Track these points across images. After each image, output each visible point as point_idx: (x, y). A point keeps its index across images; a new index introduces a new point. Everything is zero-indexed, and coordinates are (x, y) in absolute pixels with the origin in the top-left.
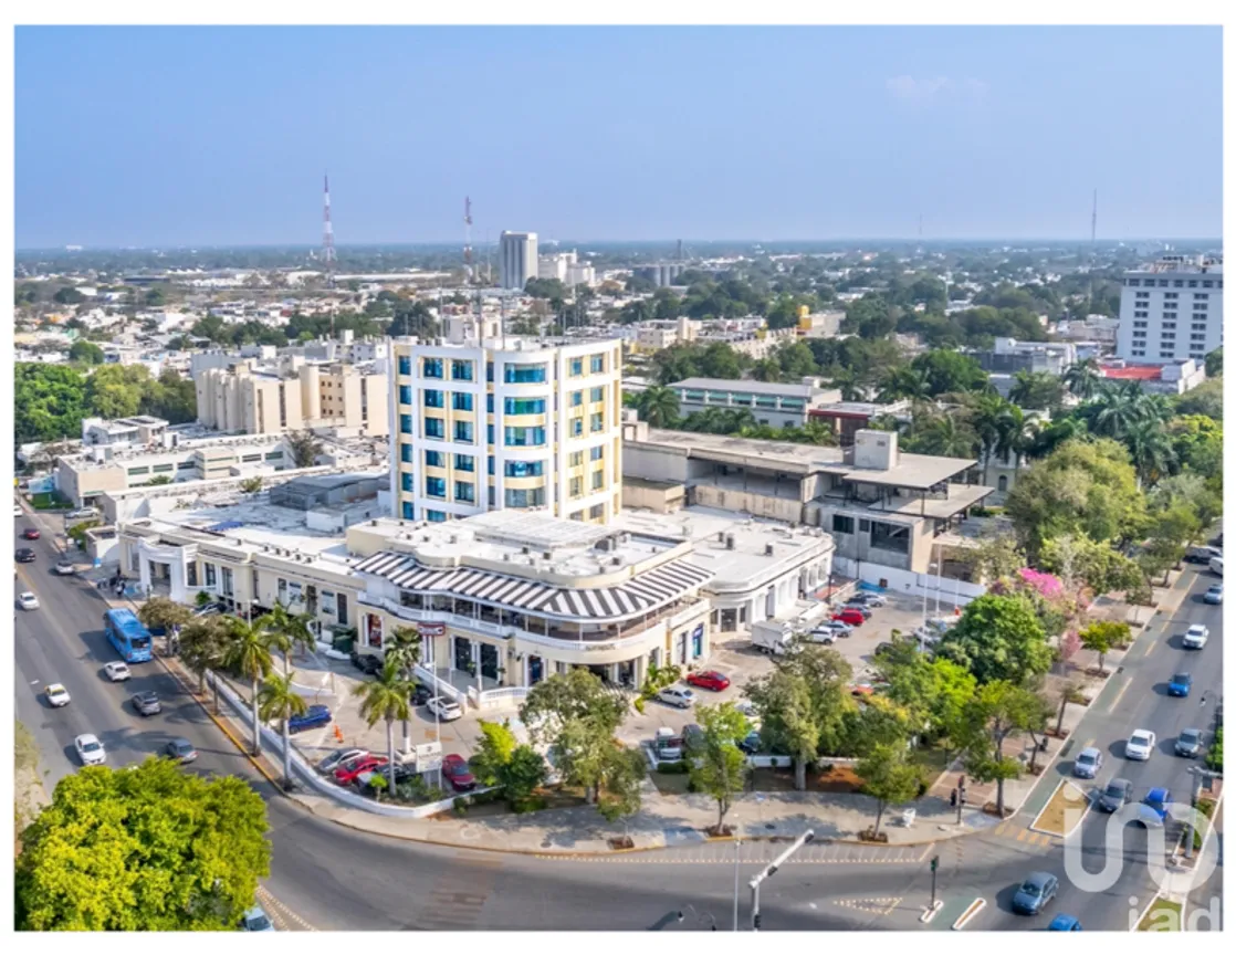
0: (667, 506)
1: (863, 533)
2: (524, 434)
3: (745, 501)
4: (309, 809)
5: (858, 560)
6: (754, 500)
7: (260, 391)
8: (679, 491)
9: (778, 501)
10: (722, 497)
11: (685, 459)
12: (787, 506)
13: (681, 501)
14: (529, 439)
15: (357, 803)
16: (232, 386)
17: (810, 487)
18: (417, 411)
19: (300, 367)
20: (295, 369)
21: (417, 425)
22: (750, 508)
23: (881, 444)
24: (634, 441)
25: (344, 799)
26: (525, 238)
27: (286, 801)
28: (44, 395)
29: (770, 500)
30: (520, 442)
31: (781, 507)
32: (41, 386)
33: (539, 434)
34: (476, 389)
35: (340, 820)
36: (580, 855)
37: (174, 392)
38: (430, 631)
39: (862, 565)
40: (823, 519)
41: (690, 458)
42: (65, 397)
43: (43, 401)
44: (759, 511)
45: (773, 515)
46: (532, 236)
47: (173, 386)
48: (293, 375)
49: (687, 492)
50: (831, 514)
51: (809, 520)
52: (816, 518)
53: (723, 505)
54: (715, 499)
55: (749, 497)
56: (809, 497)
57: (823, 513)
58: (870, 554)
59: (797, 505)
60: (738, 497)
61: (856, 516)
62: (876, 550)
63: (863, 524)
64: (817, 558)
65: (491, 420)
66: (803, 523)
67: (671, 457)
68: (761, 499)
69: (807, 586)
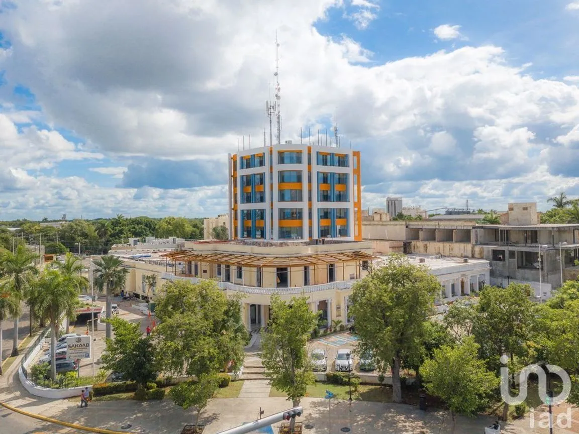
0: (391, 250)
1: (511, 260)
3: (439, 248)
5: (508, 277)
6: (444, 246)
8: (399, 243)
10: (426, 246)
11: (404, 227)
12: (464, 247)
13: (402, 249)
17: (478, 236)
22: (441, 251)
24: (381, 221)
31: (459, 248)
39: (511, 281)
40: (486, 253)
41: (408, 227)
44: (447, 253)
45: (456, 255)
49: (404, 244)
50: (490, 249)
51: (477, 255)
52: (481, 253)
53: (426, 252)
54: (422, 249)
55: (441, 245)
56: (476, 242)
57: (485, 249)
58: (517, 274)
59: (469, 247)
60: (433, 246)
61: (507, 249)
62: (521, 271)
63: (512, 254)
64: (477, 272)
65: (272, 188)
66: (473, 257)
67: (398, 227)
68: (447, 245)
69: (468, 289)
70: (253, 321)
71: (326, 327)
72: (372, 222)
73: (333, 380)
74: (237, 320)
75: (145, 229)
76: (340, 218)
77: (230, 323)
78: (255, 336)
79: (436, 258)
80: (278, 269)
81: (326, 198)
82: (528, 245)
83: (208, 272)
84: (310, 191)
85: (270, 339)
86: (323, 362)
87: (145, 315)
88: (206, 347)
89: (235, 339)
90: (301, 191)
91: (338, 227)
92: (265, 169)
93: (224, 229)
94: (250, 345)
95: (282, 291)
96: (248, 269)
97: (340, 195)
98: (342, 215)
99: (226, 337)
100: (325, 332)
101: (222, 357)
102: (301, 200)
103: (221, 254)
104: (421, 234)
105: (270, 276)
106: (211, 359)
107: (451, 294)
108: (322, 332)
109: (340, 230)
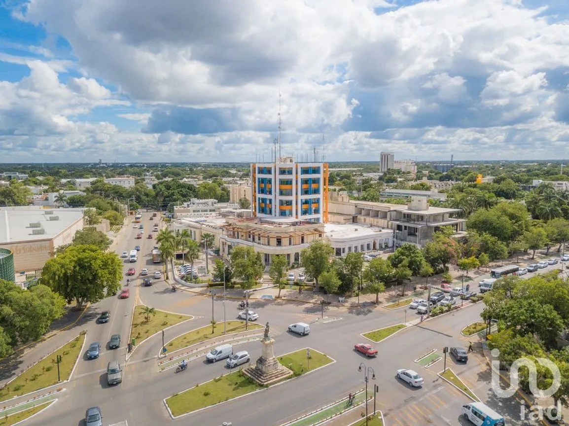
0: (344, 222)
1: (405, 231)
5: (402, 240)
6: (374, 220)
8: (349, 217)
9: (380, 220)
10: (365, 220)
11: (355, 207)
12: (383, 222)
13: (351, 220)
16: (238, 189)
17: (391, 216)
21: (258, 190)
22: (372, 223)
24: (342, 202)
40: (394, 226)
44: (375, 224)
45: (379, 225)
49: (353, 218)
50: (396, 224)
51: (389, 227)
52: (392, 226)
53: (365, 223)
54: (363, 220)
55: (372, 219)
56: (390, 219)
57: (394, 224)
58: (407, 238)
59: (386, 221)
60: (369, 220)
61: (404, 224)
62: (409, 237)
63: (406, 227)
64: (384, 237)
65: (276, 187)
66: (388, 228)
68: (376, 220)
69: (377, 247)
70: (266, 260)
71: (298, 264)
72: (337, 202)
73: (296, 284)
74: (260, 261)
75: (189, 192)
76: (315, 203)
77: (258, 263)
78: (266, 267)
79: (367, 227)
80: (277, 239)
81: (306, 192)
82: (415, 222)
83: (244, 236)
84: (297, 189)
85: (272, 268)
86: (293, 278)
87: (212, 255)
88: (250, 270)
89: (260, 268)
90: (291, 190)
91: (313, 209)
92: (272, 176)
93: (246, 200)
94: (264, 271)
95: (279, 248)
96: (263, 238)
97: (315, 190)
98: (316, 202)
99: (257, 267)
100: (298, 266)
101: (256, 274)
102: (291, 195)
103: (250, 228)
104: (363, 212)
105: (274, 241)
106: (252, 274)
107: (372, 247)
108: (296, 266)
109: (315, 210)
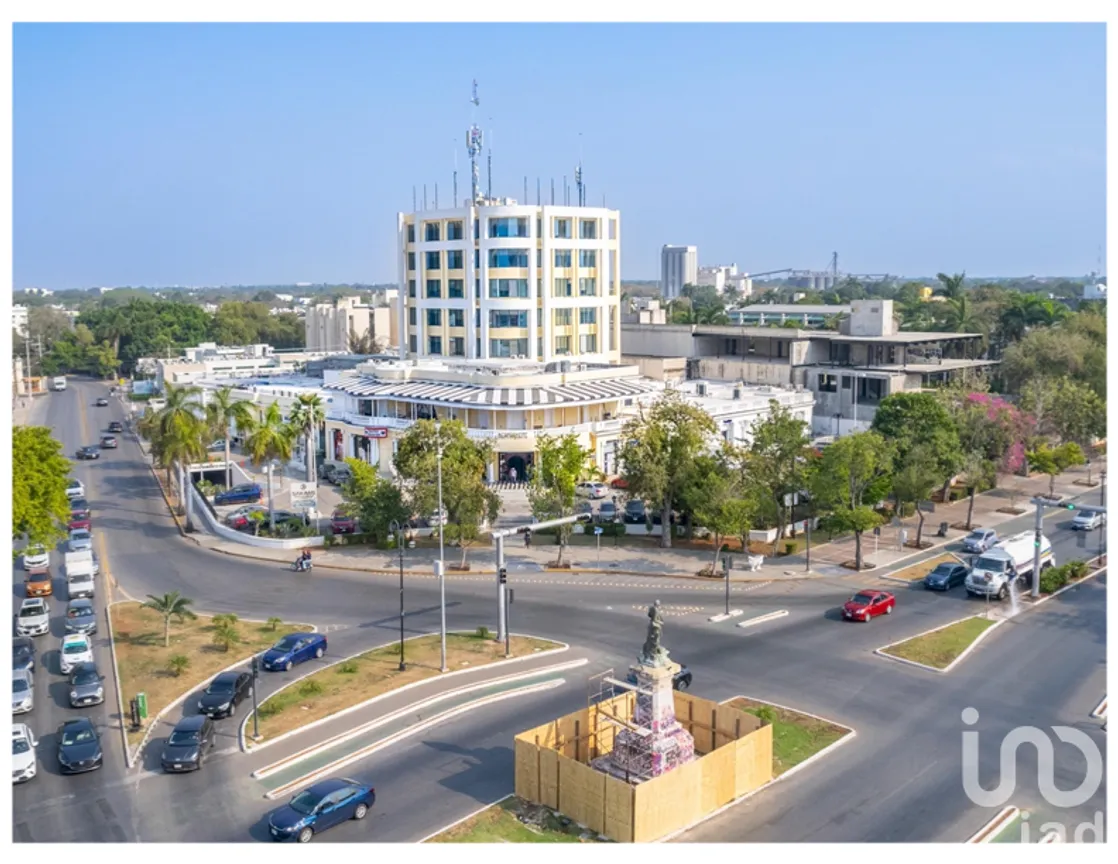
0: (666, 375)
1: (846, 390)
2: (508, 285)
3: (742, 370)
4: (198, 543)
5: (838, 416)
6: (749, 368)
7: (351, 317)
8: (682, 363)
9: (770, 366)
10: (722, 368)
11: (690, 335)
12: (779, 370)
13: (684, 373)
14: (513, 289)
15: (239, 539)
16: (331, 316)
17: (801, 352)
18: (421, 274)
19: (391, 299)
20: (388, 301)
21: (421, 288)
22: (746, 377)
23: (875, 310)
24: (651, 324)
25: (228, 535)
26: (685, 250)
27: (184, 539)
28: (171, 325)
29: (763, 366)
30: (505, 294)
31: (773, 373)
32: (169, 317)
33: (523, 287)
34: (466, 245)
35: (217, 548)
36: (414, 573)
37: (289, 329)
38: (374, 433)
39: (842, 421)
40: (810, 380)
41: (694, 335)
42: (189, 327)
43: (168, 330)
44: (754, 379)
45: (765, 381)
46: (692, 249)
47: (290, 324)
48: (384, 305)
49: (689, 364)
50: (817, 373)
51: (797, 383)
52: (804, 378)
53: (723, 376)
54: (716, 372)
55: (745, 365)
56: (799, 361)
57: (809, 373)
58: (852, 410)
59: (787, 368)
60: (732, 366)
61: (839, 373)
63: (846, 381)
65: (477, 276)
67: (679, 335)
72: (636, 327)
76: (587, 322)
84: (540, 281)
90: (526, 281)
102: (526, 297)
